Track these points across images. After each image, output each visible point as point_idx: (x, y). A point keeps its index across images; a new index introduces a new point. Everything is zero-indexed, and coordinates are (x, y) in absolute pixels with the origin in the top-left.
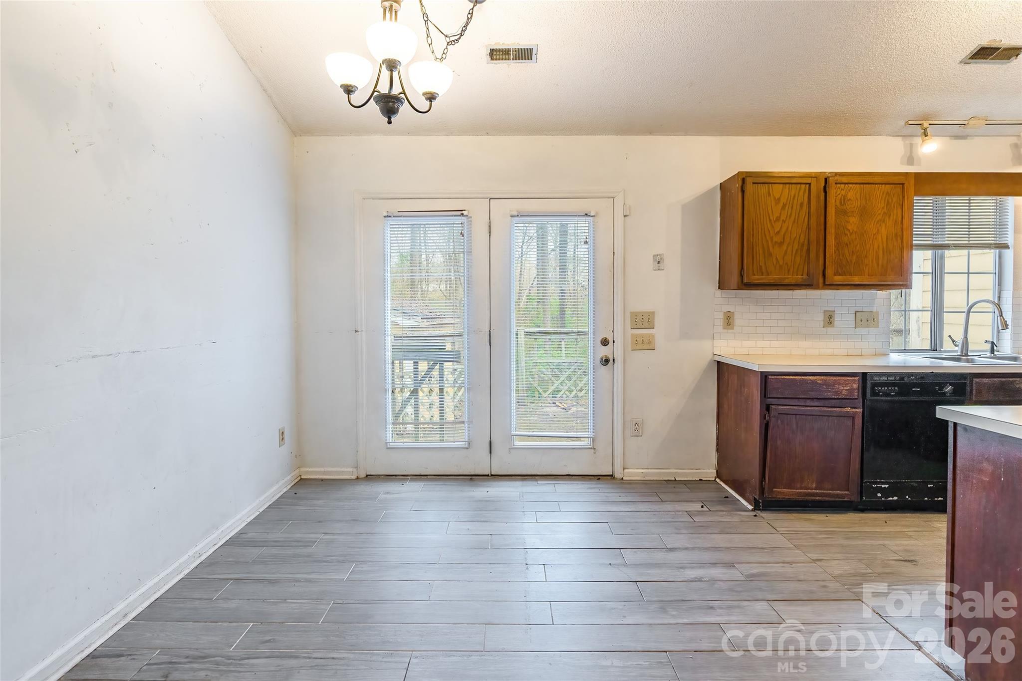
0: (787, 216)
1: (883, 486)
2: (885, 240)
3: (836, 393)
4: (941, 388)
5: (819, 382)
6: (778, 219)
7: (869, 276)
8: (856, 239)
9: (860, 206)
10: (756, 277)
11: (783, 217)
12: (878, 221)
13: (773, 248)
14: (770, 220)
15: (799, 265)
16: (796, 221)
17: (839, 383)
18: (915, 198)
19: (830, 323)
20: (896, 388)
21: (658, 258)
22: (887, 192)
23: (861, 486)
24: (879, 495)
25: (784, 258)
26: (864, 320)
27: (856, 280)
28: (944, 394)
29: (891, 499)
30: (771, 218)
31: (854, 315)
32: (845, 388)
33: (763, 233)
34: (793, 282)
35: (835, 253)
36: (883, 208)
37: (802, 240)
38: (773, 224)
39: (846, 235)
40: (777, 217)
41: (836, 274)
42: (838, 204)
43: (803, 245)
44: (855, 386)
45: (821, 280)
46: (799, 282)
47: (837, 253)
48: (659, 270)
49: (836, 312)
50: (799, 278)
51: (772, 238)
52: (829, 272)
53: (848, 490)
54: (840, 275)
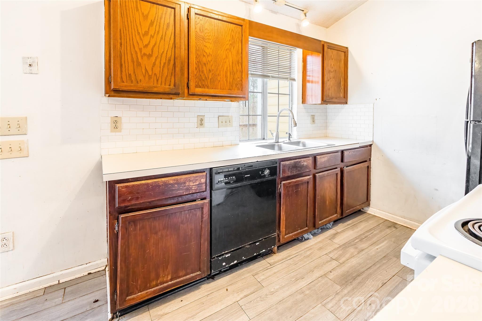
0: (155, 32)
1: (227, 256)
2: (231, 65)
3: (187, 189)
4: (263, 172)
5: (172, 182)
6: (146, 33)
7: (221, 89)
8: (211, 60)
9: (214, 36)
10: (125, 84)
11: (151, 32)
12: (226, 50)
13: (142, 59)
14: (139, 33)
15: (167, 76)
16: (164, 38)
17: (189, 180)
18: (249, 37)
19: (201, 124)
20: (234, 177)
21: (29, 61)
22: (232, 30)
23: (211, 261)
24: (224, 264)
25: (152, 69)
26: (224, 122)
27: (212, 92)
28: (265, 176)
29: (232, 263)
30: (140, 31)
31: (218, 118)
32: (195, 184)
33: (132, 44)
34: (161, 90)
35: (196, 69)
36: (230, 40)
37: (169, 55)
38: (142, 37)
39: (204, 56)
40: (145, 32)
41: (197, 86)
42: (198, 31)
43: (170, 60)
44: (203, 180)
45: (186, 91)
46: (167, 90)
47: (198, 69)
48: (30, 73)
49: (205, 117)
50: (166, 88)
51: (141, 50)
52: (192, 84)
53: (200, 270)
54: (200, 87)
